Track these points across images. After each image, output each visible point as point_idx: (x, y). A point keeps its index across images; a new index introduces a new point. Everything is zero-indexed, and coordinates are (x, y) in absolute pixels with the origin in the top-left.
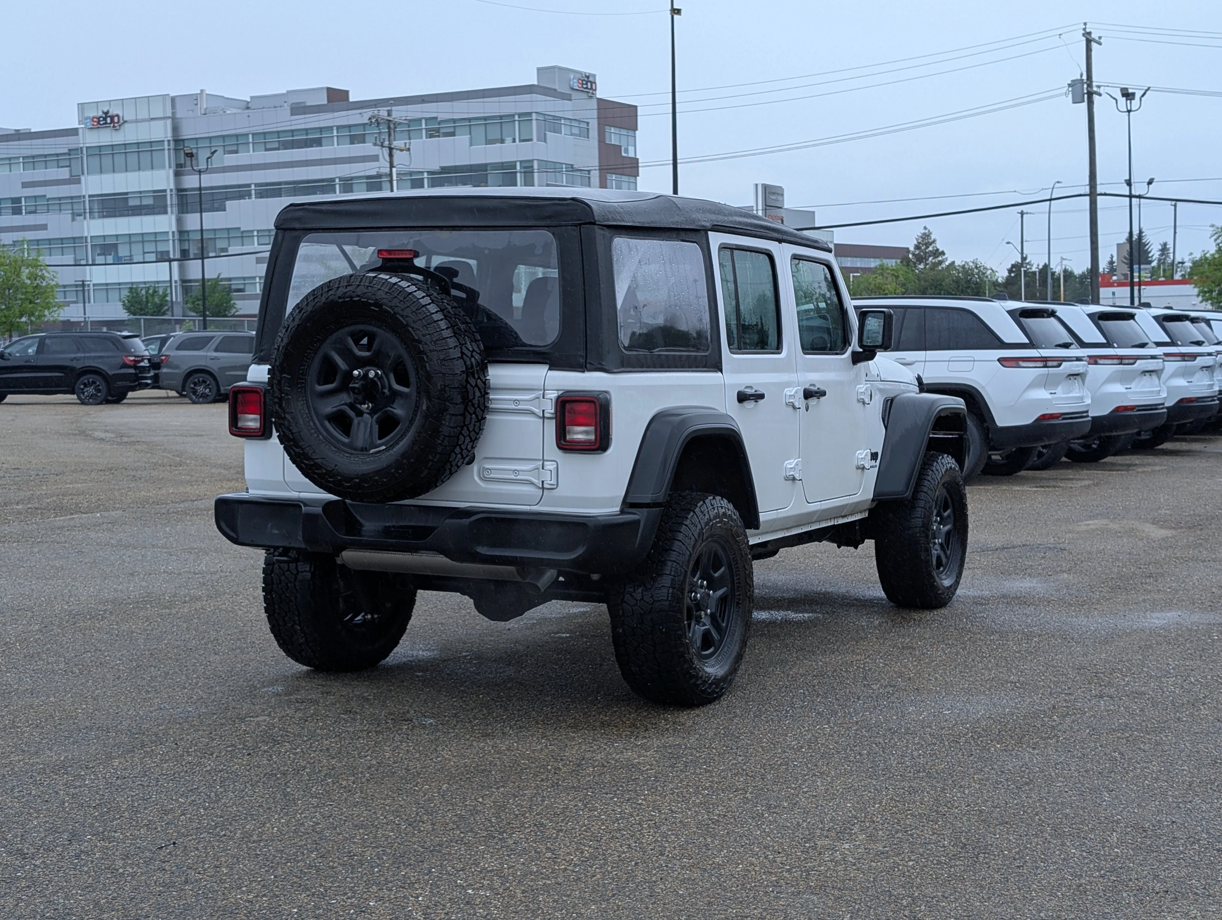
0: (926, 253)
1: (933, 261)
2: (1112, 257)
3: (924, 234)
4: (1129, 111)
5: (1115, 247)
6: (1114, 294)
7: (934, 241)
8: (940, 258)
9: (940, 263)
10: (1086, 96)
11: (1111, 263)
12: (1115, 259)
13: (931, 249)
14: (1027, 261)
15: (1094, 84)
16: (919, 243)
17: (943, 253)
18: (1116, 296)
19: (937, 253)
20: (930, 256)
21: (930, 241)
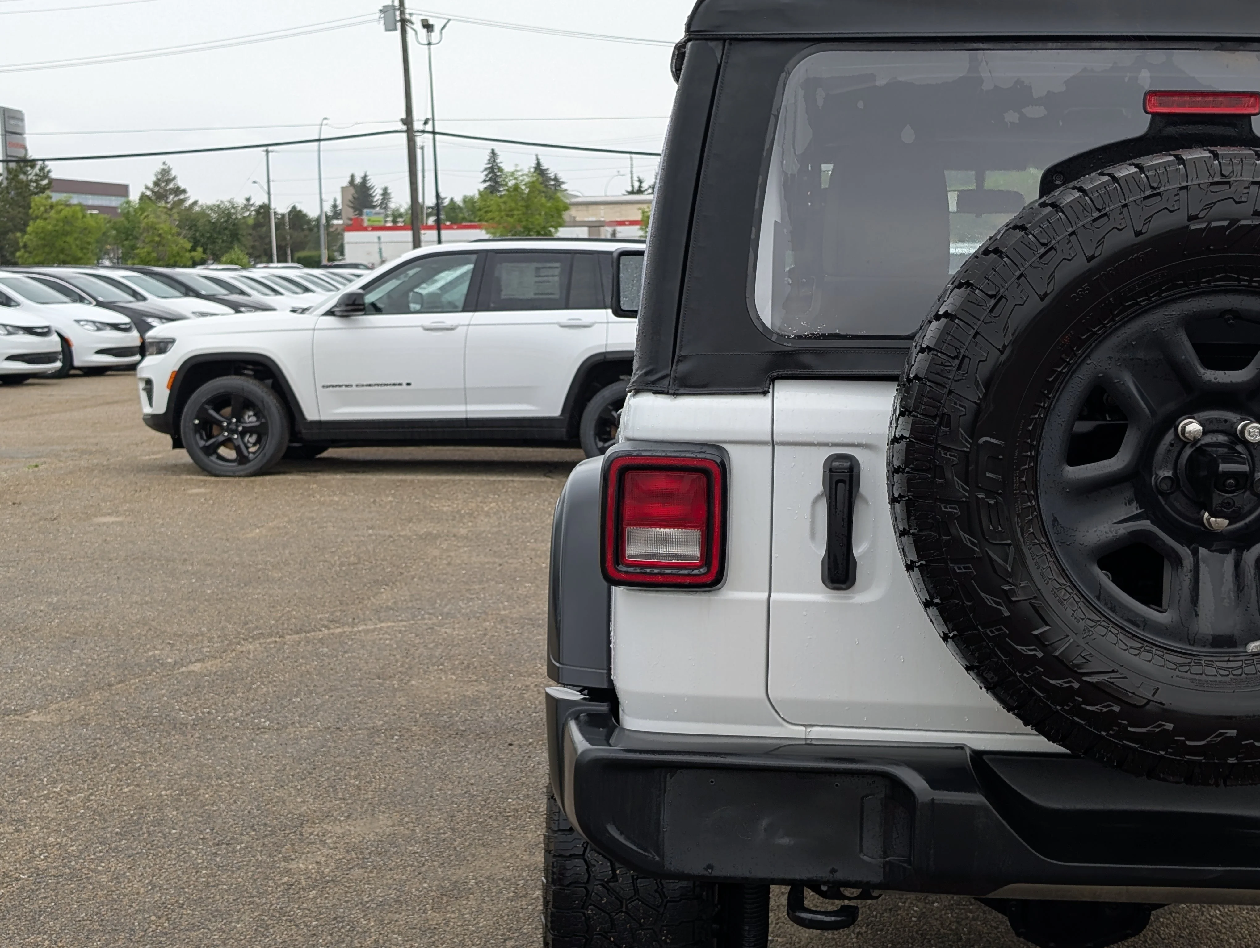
0: (166, 191)
1: (176, 199)
2: (335, 200)
3: (163, 170)
4: (429, 44)
5: (339, 190)
6: (379, 238)
7: (174, 178)
8: (182, 197)
9: (183, 201)
10: (399, 24)
11: (335, 206)
12: (339, 202)
13: (171, 186)
14: (251, 202)
15: (407, 11)
16: (159, 180)
17: (184, 191)
18: (382, 240)
19: (178, 191)
20: (170, 194)
21: (171, 177)
